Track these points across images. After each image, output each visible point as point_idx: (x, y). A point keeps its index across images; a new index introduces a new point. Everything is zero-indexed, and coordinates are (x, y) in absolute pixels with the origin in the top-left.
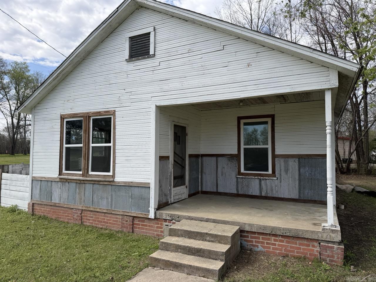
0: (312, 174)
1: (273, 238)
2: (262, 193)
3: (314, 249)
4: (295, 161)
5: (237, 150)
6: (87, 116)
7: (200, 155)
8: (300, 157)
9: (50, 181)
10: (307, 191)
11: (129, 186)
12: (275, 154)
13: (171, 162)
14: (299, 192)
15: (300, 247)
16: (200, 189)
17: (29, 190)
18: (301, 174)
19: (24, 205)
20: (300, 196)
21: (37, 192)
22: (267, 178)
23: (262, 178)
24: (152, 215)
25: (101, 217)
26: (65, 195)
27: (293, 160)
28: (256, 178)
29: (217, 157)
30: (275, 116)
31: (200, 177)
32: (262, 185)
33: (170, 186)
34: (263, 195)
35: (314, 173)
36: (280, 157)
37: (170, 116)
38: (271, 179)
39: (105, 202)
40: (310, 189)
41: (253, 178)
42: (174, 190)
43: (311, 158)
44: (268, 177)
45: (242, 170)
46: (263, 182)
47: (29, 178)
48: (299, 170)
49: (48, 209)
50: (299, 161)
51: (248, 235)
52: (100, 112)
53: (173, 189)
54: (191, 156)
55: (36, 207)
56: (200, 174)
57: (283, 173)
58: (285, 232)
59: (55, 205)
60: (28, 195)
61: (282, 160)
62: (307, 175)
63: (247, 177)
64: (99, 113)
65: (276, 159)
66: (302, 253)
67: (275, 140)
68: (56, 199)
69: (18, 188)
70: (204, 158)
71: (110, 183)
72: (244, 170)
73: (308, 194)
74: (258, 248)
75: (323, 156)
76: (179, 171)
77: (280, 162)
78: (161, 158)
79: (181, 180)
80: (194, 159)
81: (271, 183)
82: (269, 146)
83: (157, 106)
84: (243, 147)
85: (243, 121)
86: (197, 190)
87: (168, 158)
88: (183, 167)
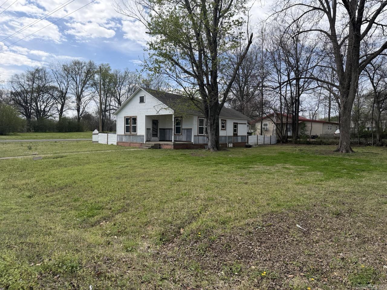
0: (189, 134)
2: (179, 140)
6: (131, 117)
7: (165, 129)
8: (187, 129)
9: (122, 135)
11: (140, 136)
12: (182, 128)
14: (186, 139)
17: (116, 139)
19: (115, 144)
21: (119, 139)
22: (180, 135)
24: (145, 143)
25: (134, 144)
26: (126, 139)
30: (182, 118)
33: (151, 136)
39: (135, 140)
41: (177, 135)
45: (175, 134)
46: (179, 137)
47: (116, 135)
48: (187, 133)
49: (122, 143)
53: (152, 138)
54: (160, 129)
55: (119, 143)
56: (165, 135)
57: (183, 134)
59: (123, 142)
60: (116, 140)
64: (133, 116)
67: (182, 124)
68: (124, 141)
69: (113, 139)
70: (167, 130)
71: (136, 135)
73: (188, 140)
75: (191, 129)
76: (155, 133)
77: (183, 131)
78: (147, 129)
79: (156, 136)
80: (162, 130)
81: (181, 137)
82: (181, 126)
83: (146, 116)
84: (175, 126)
85: (176, 118)
86: (164, 140)
87: (150, 129)
88: (157, 132)
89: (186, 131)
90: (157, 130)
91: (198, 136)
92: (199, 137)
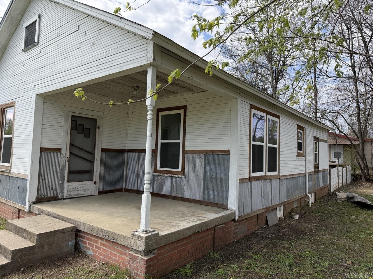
0: (216, 172)
1: (100, 241)
2: (172, 192)
3: (126, 257)
4: (201, 157)
5: (155, 145)
7: (126, 150)
8: (207, 153)
10: (211, 192)
12: (186, 149)
13: (64, 154)
14: (203, 193)
15: (117, 254)
16: (124, 187)
18: (206, 172)
20: (204, 198)
22: (176, 176)
23: (172, 176)
24: (27, 208)
27: (200, 156)
28: (167, 176)
29: (139, 153)
30: (187, 108)
31: (125, 173)
32: (173, 183)
33: (63, 179)
34: (173, 194)
35: (217, 171)
36: (189, 153)
37: (64, 106)
38: (180, 177)
40: (214, 190)
41: (165, 175)
42: (69, 185)
43: (215, 154)
44: (178, 175)
45: (158, 168)
46: (174, 180)
48: (205, 168)
50: (205, 157)
51: (84, 235)
52: (8, 104)
53: (66, 184)
54: (103, 150)
56: (125, 170)
57: (191, 171)
58: (106, 235)
61: (191, 156)
62: (212, 174)
63: (161, 174)
65: (186, 155)
66: (118, 262)
67: (186, 134)
72: (160, 167)
73: (212, 196)
74: (89, 251)
75: (227, 152)
76: (82, 165)
77: (189, 158)
78: (42, 150)
79: (87, 176)
80: (114, 154)
81: (180, 182)
82: (181, 141)
83: (38, 95)
84: (160, 141)
85: (161, 114)
86: (119, 187)
87: (59, 150)
88: (92, 162)
89: (200, 160)
90: (93, 154)
91: (250, 179)
92: (254, 183)
